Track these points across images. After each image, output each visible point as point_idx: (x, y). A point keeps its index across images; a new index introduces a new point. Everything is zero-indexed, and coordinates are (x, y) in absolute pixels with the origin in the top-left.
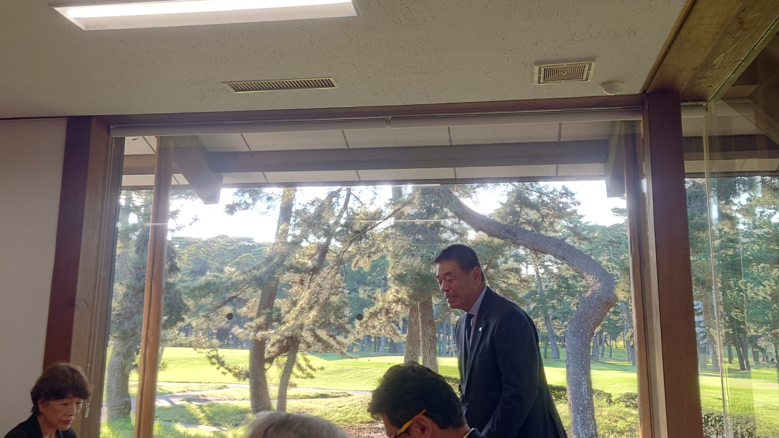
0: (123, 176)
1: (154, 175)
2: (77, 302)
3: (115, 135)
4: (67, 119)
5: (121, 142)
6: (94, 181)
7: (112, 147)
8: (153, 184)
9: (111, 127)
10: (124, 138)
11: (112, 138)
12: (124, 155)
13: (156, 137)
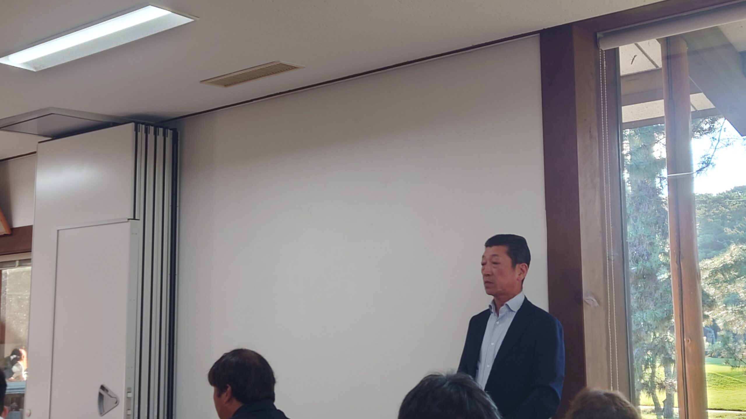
0: (623, 107)
1: (663, 101)
2: (584, 297)
3: (605, 47)
4: (539, 34)
5: (614, 55)
6: (585, 120)
7: (603, 65)
8: (663, 115)
9: (599, 35)
10: (618, 48)
11: (602, 51)
12: (620, 77)
13: (657, 40)
